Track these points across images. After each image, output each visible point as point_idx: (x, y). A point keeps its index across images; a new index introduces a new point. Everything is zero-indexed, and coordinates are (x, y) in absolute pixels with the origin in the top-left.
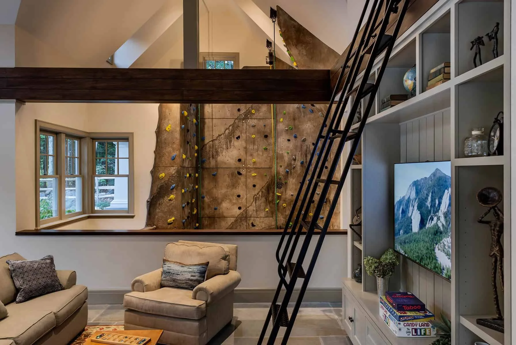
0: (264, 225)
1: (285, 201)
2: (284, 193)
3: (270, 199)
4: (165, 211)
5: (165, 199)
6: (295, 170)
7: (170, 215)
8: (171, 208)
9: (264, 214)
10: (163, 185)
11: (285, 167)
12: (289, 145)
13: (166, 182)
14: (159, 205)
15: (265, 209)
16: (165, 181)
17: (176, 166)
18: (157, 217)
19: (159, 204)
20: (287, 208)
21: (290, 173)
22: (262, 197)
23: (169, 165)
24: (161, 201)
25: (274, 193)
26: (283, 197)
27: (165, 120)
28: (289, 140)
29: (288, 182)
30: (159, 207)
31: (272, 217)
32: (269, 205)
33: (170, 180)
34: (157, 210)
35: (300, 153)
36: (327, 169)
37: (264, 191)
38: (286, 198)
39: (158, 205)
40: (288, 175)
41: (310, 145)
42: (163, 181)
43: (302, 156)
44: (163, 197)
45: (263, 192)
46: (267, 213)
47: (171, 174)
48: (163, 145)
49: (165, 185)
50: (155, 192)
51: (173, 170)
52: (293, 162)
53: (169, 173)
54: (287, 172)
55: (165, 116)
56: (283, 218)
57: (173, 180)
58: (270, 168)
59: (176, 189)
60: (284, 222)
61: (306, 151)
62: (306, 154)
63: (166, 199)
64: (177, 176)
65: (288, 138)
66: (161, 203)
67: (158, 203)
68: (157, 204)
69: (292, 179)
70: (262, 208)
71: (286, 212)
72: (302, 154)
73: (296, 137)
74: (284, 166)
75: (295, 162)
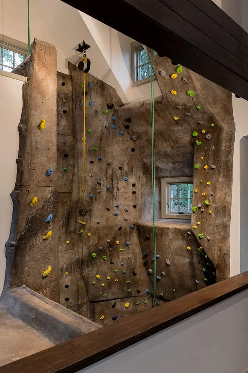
0: (65, 260)
1: (89, 230)
2: (89, 221)
3: (72, 228)
4: (38, 257)
5: (38, 239)
6: (100, 195)
7: (45, 263)
8: (46, 252)
9: (65, 247)
10: (35, 216)
11: (89, 191)
12: (91, 168)
13: (40, 211)
14: (30, 249)
15: (65, 241)
16: (37, 210)
17: (53, 185)
18: (26, 269)
19: (30, 247)
20: (92, 238)
21: (94, 198)
22: (62, 227)
23: (43, 184)
24: (33, 241)
25: (76, 221)
26: (88, 226)
27: (36, 111)
28: (92, 162)
29: (93, 208)
30: (30, 253)
31: (73, 249)
32: (69, 236)
33: (45, 208)
34: (27, 258)
35: (105, 177)
36: (134, 195)
37: (64, 219)
38: (91, 227)
39: (28, 249)
40: (92, 201)
41: (116, 169)
42: (34, 210)
43: (108, 180)
44: (36, 235)
45: (63, 221)
46: (68, 245)
47: (46, 197)
48: (34, 152)
49: (38, 215)
50: (23, 228)
51: (48, 193)
52: (98, 187)
53: (44, 197)
54: (91, 198)
55: (36, 104)
56: (85, 250)
57: (49, 208)
58: (71, 193)
59: (53, 222)
60: (87, 253)
61: (112, 175)
62: (112, 178)
63: (40, 238)
64: (55, 202)
65: (90, 160)
66: (32, 246)
67: (28, 246)
68: (26, 247)
69: (97, 205)
70: (63, 240)
71: (89, 242)
72: (107, 178)
73: (100, 160)
74: (87, 190)
75: (100, 187)
